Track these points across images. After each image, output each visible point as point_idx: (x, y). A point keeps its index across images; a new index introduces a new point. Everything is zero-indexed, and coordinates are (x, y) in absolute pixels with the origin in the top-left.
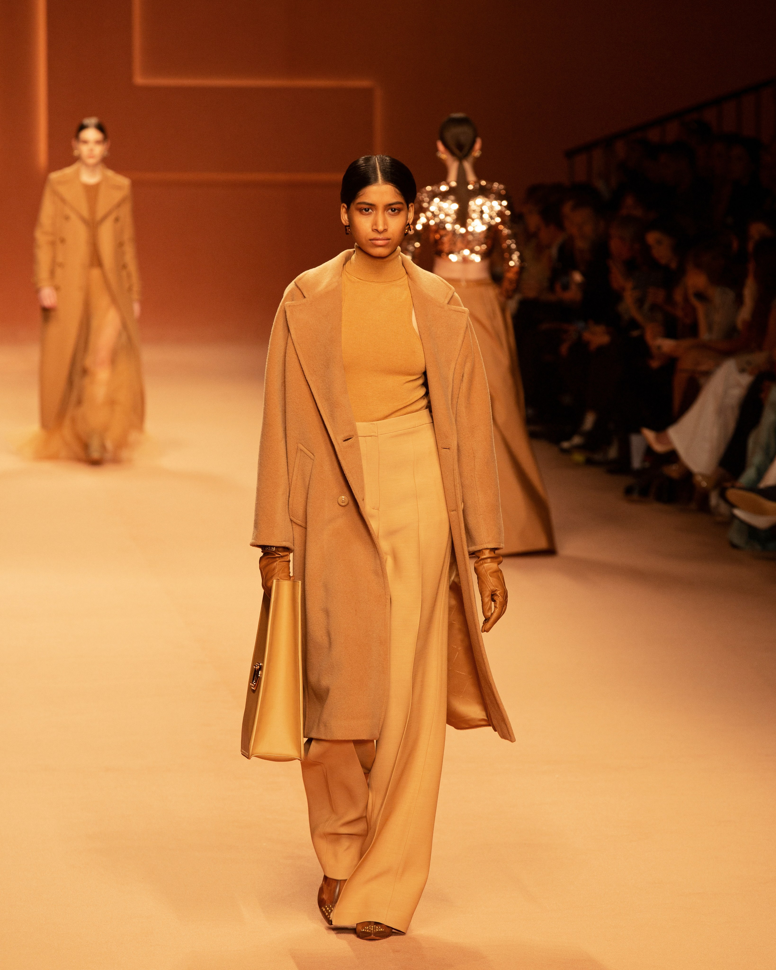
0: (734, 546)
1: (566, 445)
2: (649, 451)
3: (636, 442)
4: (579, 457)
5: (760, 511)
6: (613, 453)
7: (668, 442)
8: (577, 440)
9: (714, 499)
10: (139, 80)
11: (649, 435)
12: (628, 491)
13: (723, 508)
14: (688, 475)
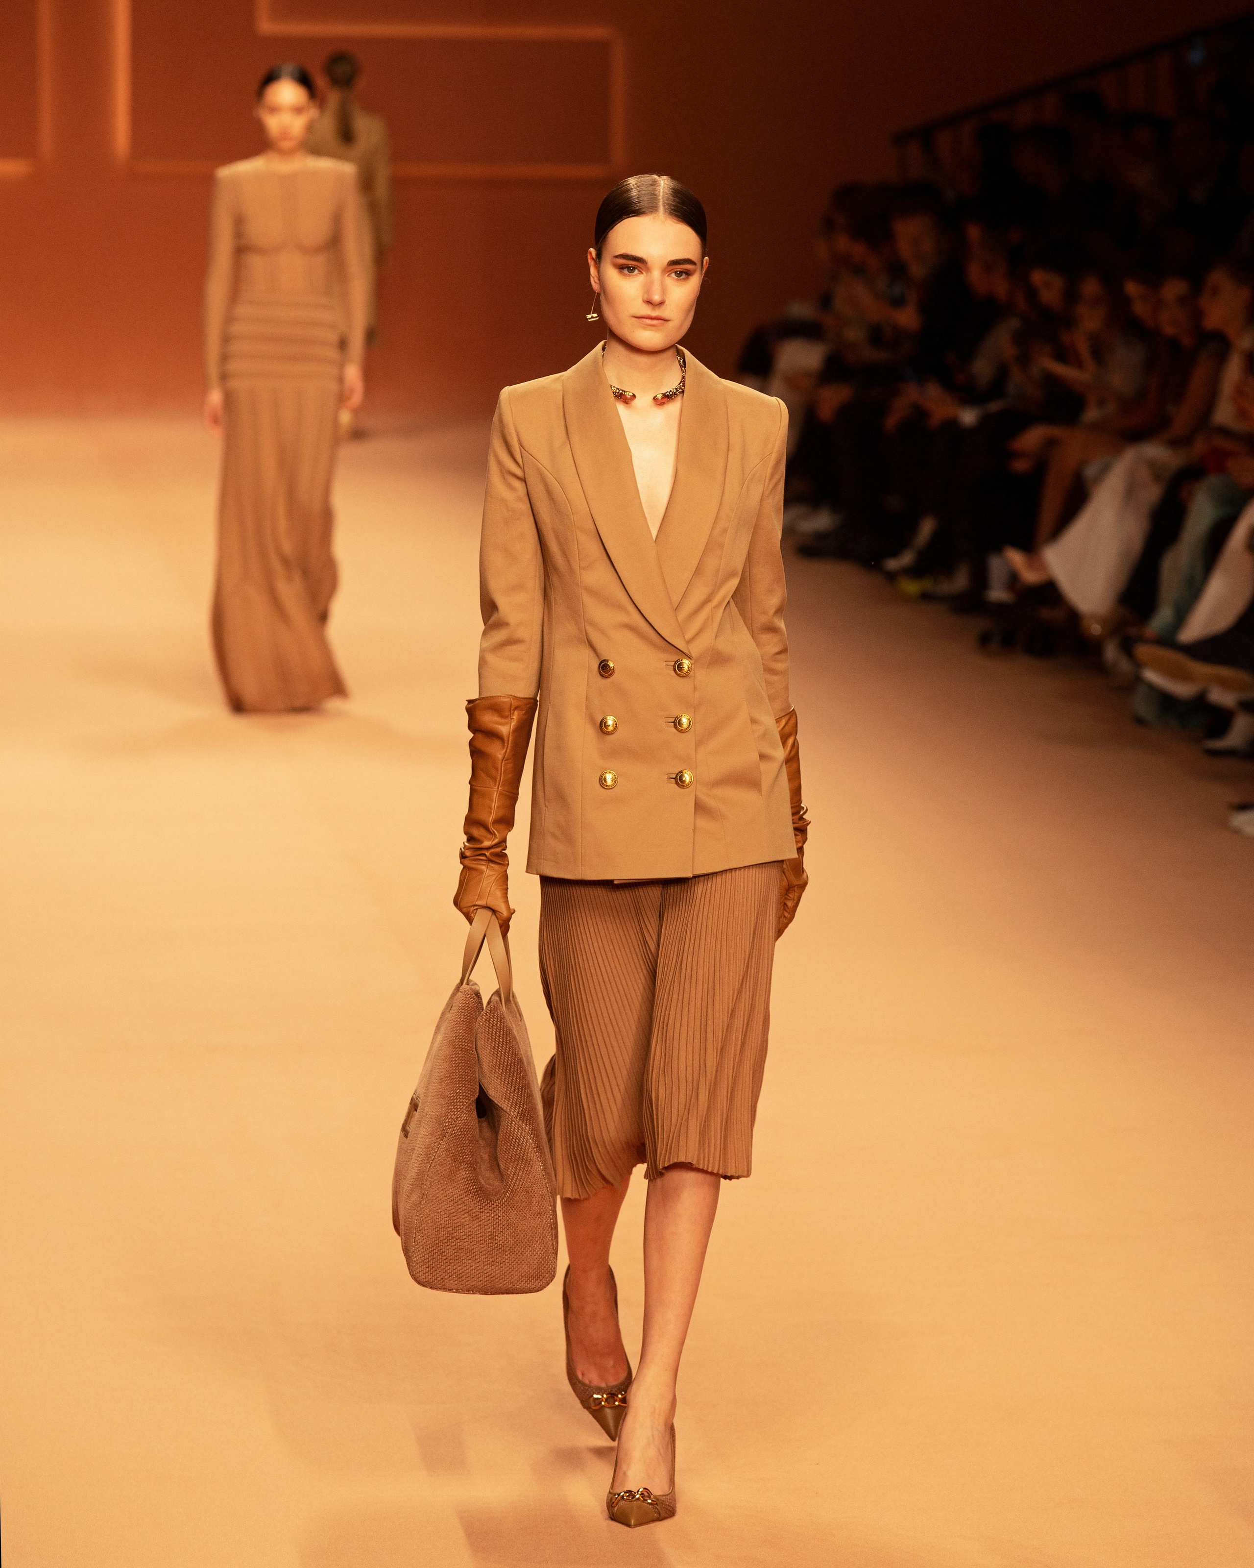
0: (1140, 721)
1: (892, 564)
2: (1013, 579)
3: (996, 566)
4: (911, 587)
5: (1183, 676)
6: (960, 581)
7: (1042, 566)
8: (906, 559)
9: (1111, 652)
10: (267, 26)
11: (1015, 558)
12: (984, 640)
13: (1125, 665)
14: (1074, 616)
